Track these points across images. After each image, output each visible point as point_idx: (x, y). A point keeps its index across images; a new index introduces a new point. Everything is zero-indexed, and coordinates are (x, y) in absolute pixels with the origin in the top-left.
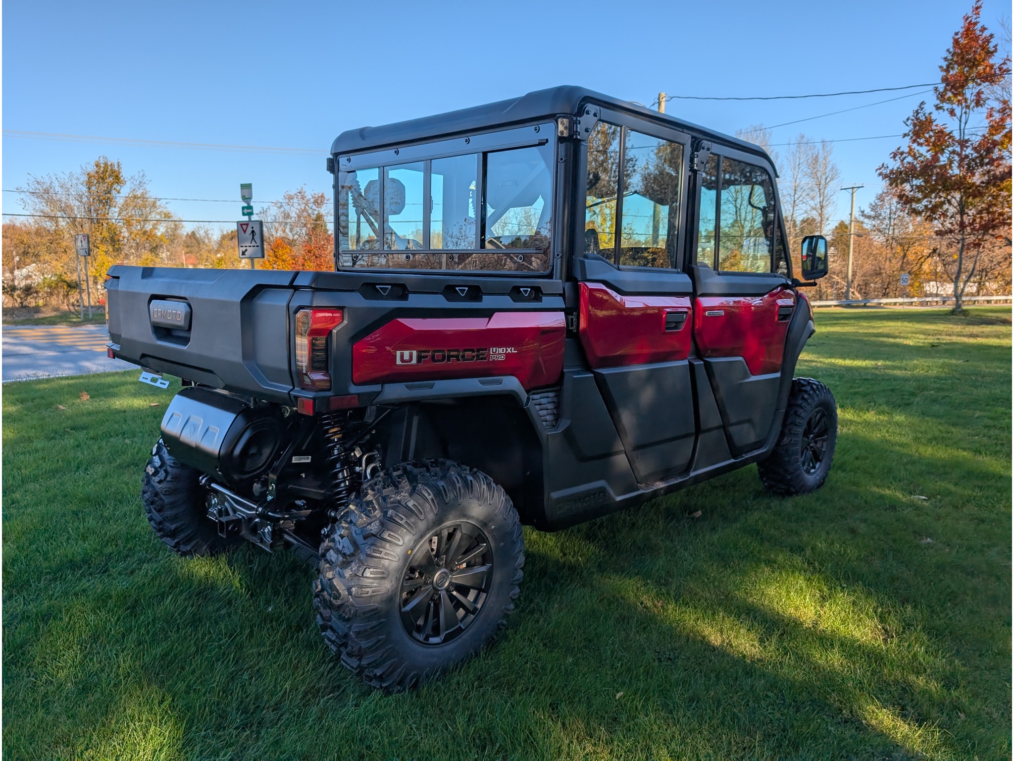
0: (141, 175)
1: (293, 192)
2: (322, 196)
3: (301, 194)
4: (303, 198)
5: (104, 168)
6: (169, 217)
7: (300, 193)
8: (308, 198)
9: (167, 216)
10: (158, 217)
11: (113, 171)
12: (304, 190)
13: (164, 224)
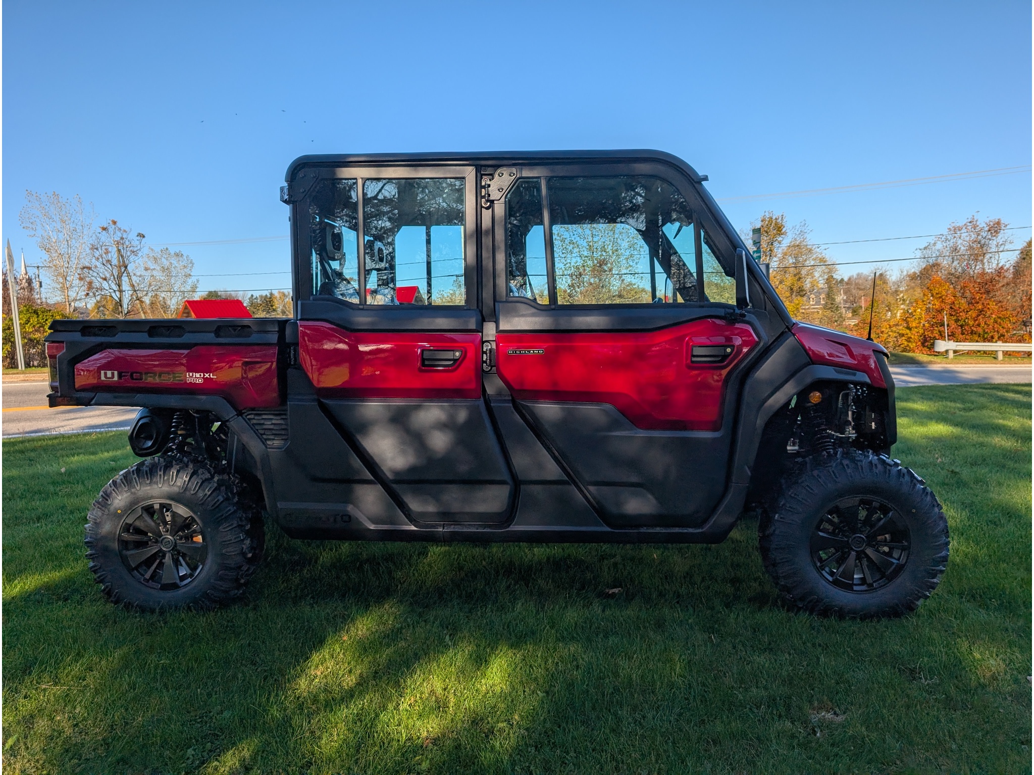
0: (802, 224)
1: (960, 223)
2: (998, 223)
3: (973, 223)
4: (975, 227)
5: (769, 222)
6: (825, 261)
7: (970, 222)
8: (981, 226)
9: (823, 261)
10: (812, 263)
11: (776, 224)
12: (976, 218)
13: (819, 269)
